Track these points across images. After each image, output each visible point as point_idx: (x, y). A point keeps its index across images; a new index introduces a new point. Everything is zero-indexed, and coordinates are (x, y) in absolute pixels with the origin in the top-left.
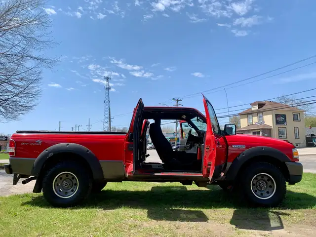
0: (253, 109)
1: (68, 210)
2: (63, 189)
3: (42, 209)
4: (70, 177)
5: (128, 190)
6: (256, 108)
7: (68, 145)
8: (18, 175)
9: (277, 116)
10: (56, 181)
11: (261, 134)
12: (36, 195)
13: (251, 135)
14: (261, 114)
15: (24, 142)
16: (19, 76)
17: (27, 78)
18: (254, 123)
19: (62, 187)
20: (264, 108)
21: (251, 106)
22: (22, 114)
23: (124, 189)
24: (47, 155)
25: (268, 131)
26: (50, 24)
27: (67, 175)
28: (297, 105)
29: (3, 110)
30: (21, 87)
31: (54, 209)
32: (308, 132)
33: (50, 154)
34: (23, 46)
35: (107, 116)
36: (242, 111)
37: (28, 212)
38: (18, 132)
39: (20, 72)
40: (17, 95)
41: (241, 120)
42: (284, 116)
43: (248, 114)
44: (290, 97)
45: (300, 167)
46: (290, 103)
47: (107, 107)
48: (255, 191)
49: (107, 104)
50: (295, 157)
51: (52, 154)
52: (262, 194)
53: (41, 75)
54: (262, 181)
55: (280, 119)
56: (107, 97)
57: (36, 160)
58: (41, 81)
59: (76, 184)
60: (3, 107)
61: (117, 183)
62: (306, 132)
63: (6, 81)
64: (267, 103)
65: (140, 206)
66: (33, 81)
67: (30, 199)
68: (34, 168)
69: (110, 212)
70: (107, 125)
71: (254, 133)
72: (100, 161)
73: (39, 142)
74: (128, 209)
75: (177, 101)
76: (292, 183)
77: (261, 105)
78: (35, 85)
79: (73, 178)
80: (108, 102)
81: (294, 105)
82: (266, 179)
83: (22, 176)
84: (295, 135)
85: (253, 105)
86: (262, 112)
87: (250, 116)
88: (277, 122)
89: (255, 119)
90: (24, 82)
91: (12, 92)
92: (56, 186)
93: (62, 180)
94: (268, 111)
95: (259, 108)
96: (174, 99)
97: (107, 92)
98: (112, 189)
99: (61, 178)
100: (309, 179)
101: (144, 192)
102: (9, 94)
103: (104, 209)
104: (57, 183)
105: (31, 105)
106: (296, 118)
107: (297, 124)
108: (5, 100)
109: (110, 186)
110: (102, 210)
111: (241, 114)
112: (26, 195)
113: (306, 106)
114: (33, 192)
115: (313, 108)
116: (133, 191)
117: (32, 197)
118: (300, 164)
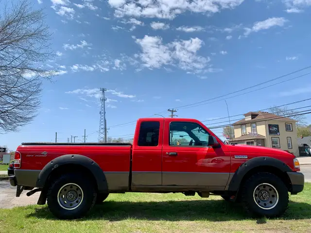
0: (246, 120)
1: (74, 222)
2: (68, 201)
3: (48, 221)
4: (74, 188)
5: (130, 201)
6: (249, 118)
7: (73, 156)
8: (21, 187)
9: (270, 126)
10: (61, 192)
11: (255, 144)
12: (40, 207)
13: (244, 145)
14: (254, 125)
15: (30, 154)
16: (19, 88)
17: (27, 90)
18: (248, 133)
19: (66, 198)
20: (257, 118)
21: (244, 117)
22: (21, 125)
23: (127, 200)
24: (52, 166)
25: (262, 141)
26: (50, 37)
27: (71, 186)
28: (288, 115)
29: (2, 122)
30: (21, 98)
31: (59, 221)
32: (301, 142)
33: (55, 166)
34: (24, 59)
35: (103, 127)
36: (237, 121)
37: (34, 224)
38: (23, 144)
39: (19, 85)
40: (16, 106)
41: (235, 130)
42: (277, 126)
43: (242, 124)
44: (282, 108)
45: (302, 177)
46: (282, 114)
47: (102, 117)
48: (259, 202)
49: (103, 115)
50: (296, 166)
51: (57, 165)
52: (265, 204)
53: (41, 87)
54: (264, 191)
55: (273, 130)
56: (103, 109)
57: (42, 171)
58: (41, 93)
59: (80, 195)
60: (3, 119)
61: (118, 194)
62: (298, 142)
63: (7, 93)
64: (260, 114)
65: (145, 217)
66: (32, 93)
67: (34, 211)
68: (39, 180)
69: (117, 223)
70: (103, 136)
71: (248, 143)
72: (104, 172)
73: (45, 153)
74: (134, 220)
75: (173, 111)
76: (294, 193)
77: (254, 116)
78: (34, 97)
79: (78, 189)
80: (103, 113)
81: (286, 116)
82: (268, 188)
83: (26, 188)
84: (288, 145)
85: (246, 115)
86: (255, 122)
87: (244, 126)
88: (271, 132)
89: (249, 130)
90: (23, 94)
91: (11, 104)
92: (61, 198)
93: (67, 191)
94: (261, 122)
95: (252, 119)
96: (169, 110)
97: (103, 103)
98: (115, 201)
99: (65, 190)
100: (308, 188)
101: (146, 203)
102: (9, 105)
103: (111, 221)
104: (61, 195)
105: (30, 116)
106: (288, 128)
107: (289, 134)
108: (5, 112)
109: (112, 197)
110: (108, 221)
111: (235, 125)
112: (30, 207)
113: (298, 116)
114: (38, 204)
115: (305, 118)
116: (136, 202)
117: (36, 209)
118: (301, 173)
